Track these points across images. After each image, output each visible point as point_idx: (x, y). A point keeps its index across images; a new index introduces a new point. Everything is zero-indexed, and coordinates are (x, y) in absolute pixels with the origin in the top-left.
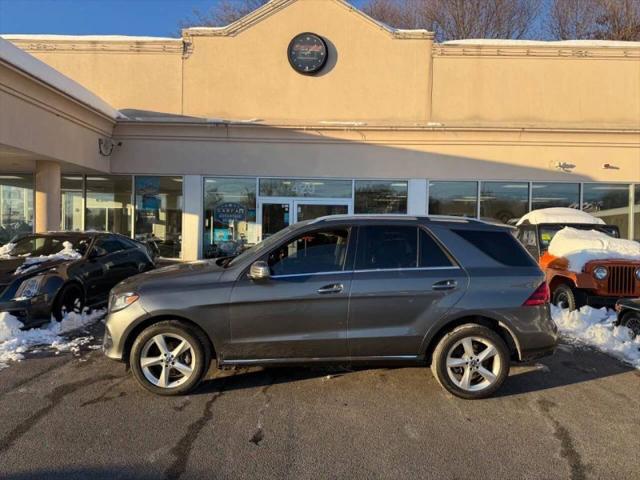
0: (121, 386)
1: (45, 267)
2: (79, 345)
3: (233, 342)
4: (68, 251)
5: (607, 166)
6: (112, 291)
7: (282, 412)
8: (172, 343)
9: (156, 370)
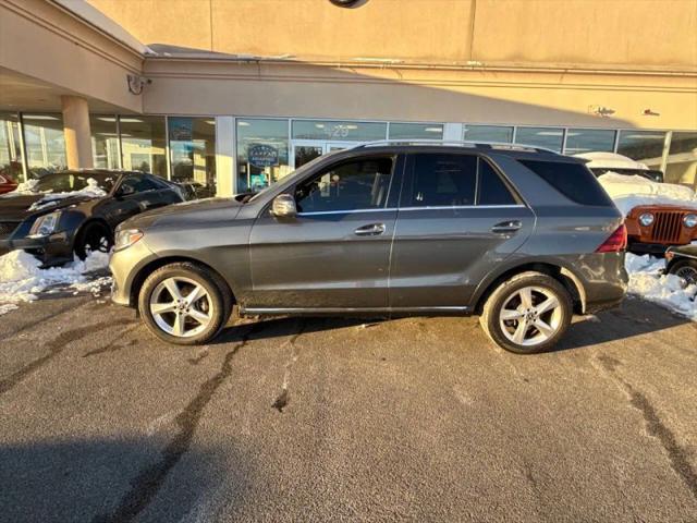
0: (136, 332)
1: (63, 204)
2: (101, 285)
3: (254, 289)
4: (92, 189)
5: (647, 112)
6: (119, 227)
7: (311, 368)
8: (184, 288)
9: (169, 317)
